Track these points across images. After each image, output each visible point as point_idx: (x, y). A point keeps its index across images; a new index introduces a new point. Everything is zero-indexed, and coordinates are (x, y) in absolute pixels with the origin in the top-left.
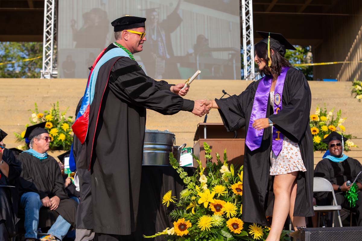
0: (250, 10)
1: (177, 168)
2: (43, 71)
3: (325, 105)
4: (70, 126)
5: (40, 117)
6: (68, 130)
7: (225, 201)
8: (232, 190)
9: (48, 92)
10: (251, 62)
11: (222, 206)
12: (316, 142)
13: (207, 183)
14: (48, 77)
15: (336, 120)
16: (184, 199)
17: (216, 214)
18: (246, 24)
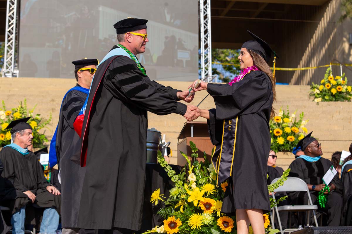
0: (208, 14)
1: (165, 166)
2: (4, 70)
3: (287, 107)
4: (37, 124)
5: (8, 115)
6: (36, 128)
7: (214, 200)
8: (222, 188)
9: (10, 91)
10: (208, 65)
11: (211, 204)
12: (279, 144)
13: (195, 182)
14: (9, 75)
15: (299, 122)
16: (174, 197)
17: (206, 212)
18: (205, 27)
